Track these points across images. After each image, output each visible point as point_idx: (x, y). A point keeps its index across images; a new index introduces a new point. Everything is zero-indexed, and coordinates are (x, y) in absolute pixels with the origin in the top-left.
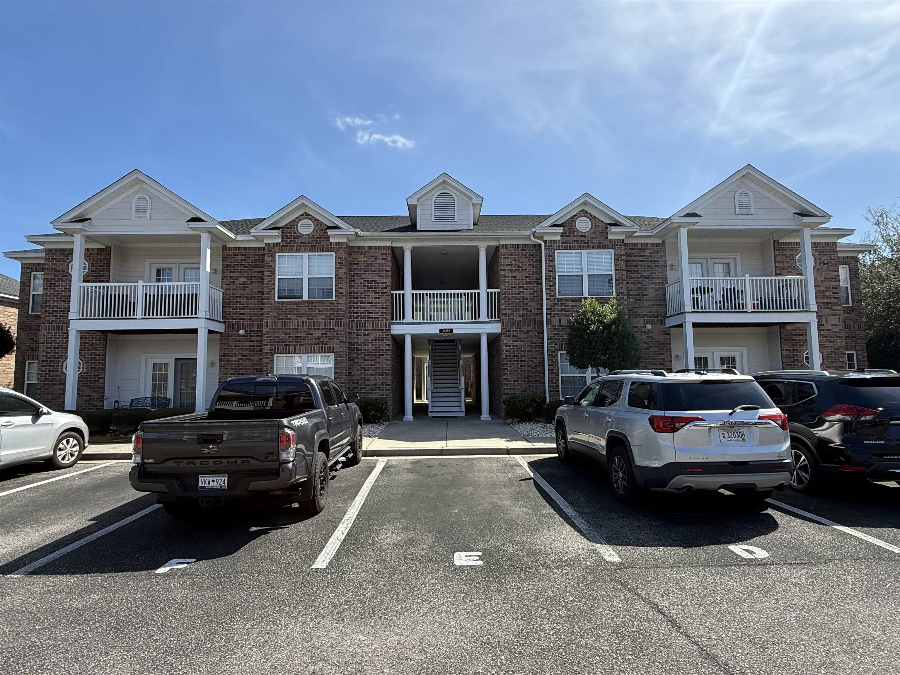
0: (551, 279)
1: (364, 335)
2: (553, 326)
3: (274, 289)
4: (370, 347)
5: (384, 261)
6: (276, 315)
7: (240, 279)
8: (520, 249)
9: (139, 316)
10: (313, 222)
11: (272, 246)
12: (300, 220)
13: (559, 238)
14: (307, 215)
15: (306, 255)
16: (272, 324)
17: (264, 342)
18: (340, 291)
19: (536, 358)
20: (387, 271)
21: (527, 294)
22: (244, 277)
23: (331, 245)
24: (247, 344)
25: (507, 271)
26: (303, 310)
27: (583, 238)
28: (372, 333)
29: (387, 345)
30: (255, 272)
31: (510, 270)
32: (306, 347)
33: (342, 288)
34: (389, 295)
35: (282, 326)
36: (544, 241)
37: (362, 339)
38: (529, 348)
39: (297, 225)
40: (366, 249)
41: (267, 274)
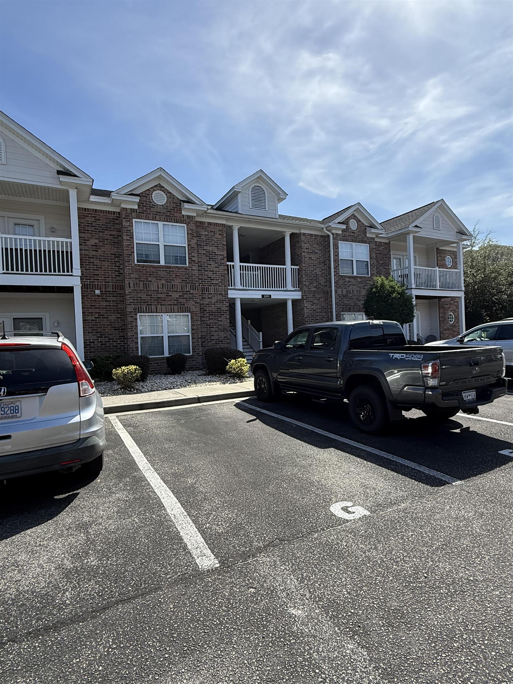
0: (336, 261)
1: (208, 298)
2: (338, 295)
3: (133, 252)
4: (213, 308)
5: (221, 236)
6: (137, 277)
7: (91, 240)
8: (313, 238)
10: (166, 194)
11: (129, 211)
12: (154, 191)
13: (341, 232)
14: (159, 187)
15: (160, 224)
16: (134, 285)
17: (128, 302)
18: (193, 259)
20: (224, 245)
21: (318, 271)
22: (96, 239)
23: (183, 218)
24: (104, 304)
25: (306, 253)
26: (162, 274)
27: (353, 234)
28: (214, 296)
29: (225, 307)
30: (107, 235)
32: (166, 307)
33: (194, 257)
34: (225, 266)
35: (144, 287)
36: (332, 233)
37: (206, 301)
38: (320, 310)
39: (152, 195)
40: (206, 225)
41: (125, 237)
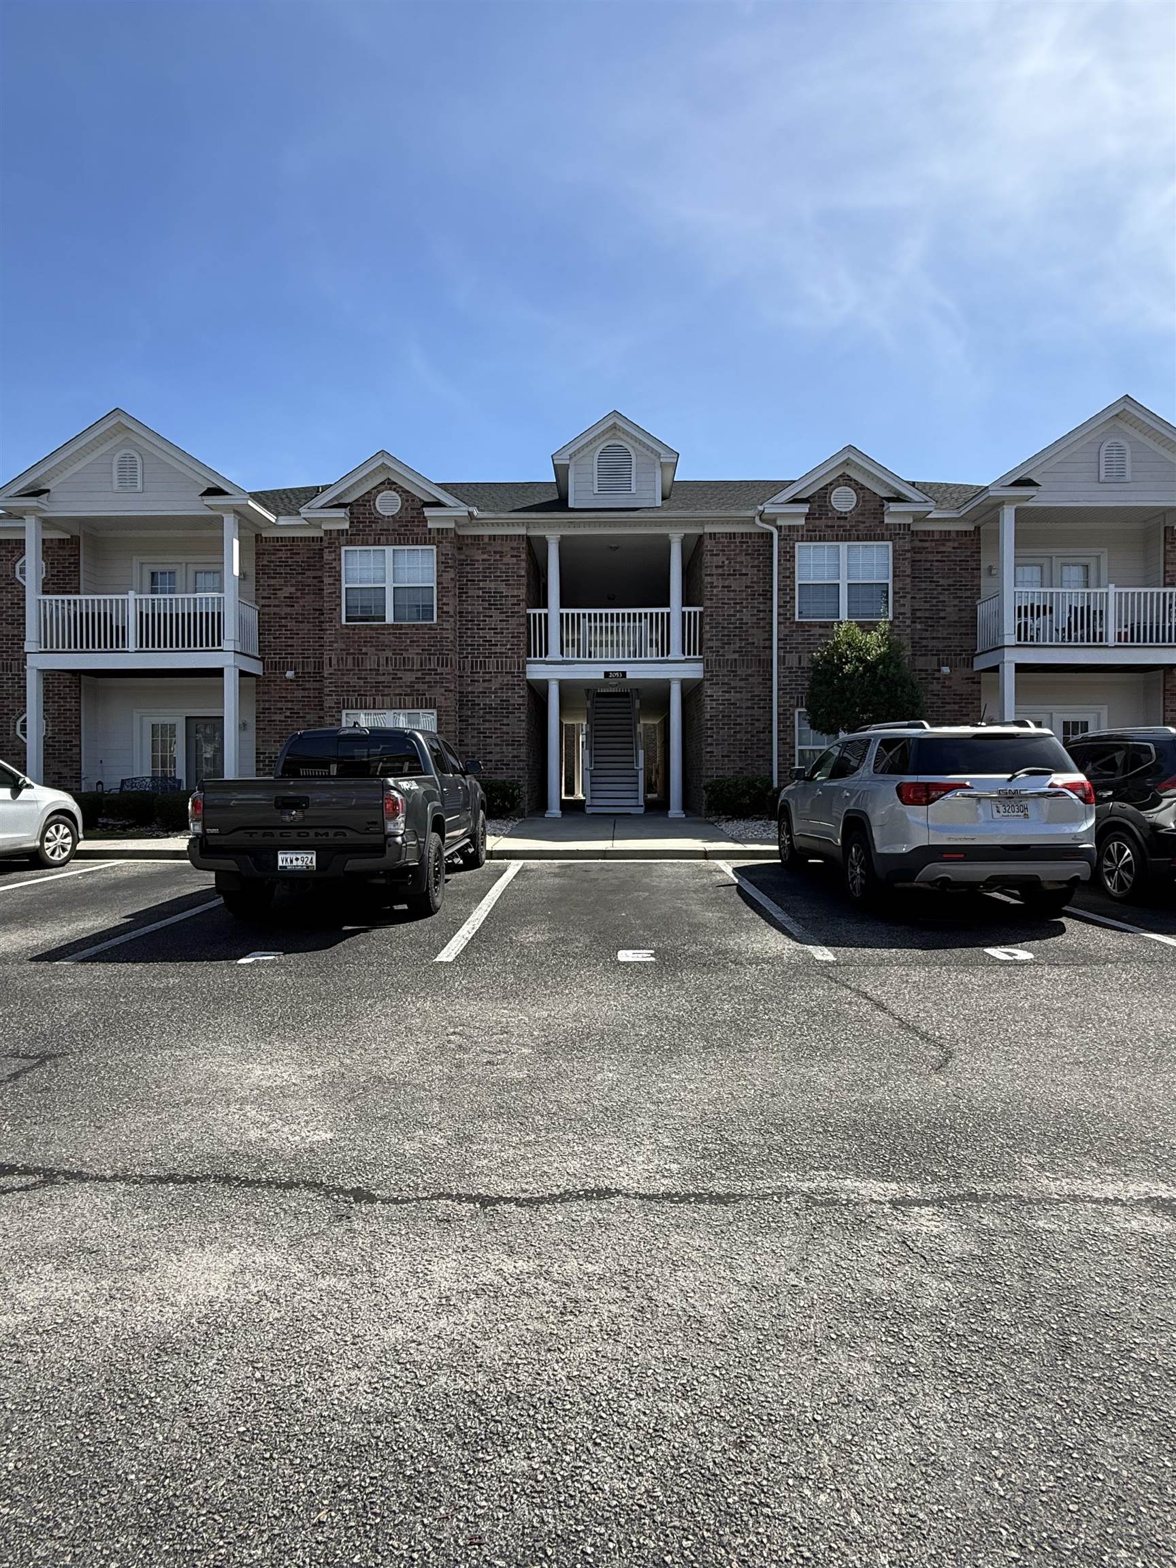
0: (787, 588)
1: (484, 681)
2: (788, 668)
3: (340, 605)
4: (493, 700)
5: (514, 560)
6: (344, 647)
7: (285, 588)
8: (737, 540)
9: (132, 648)
10: (400, 495)
11: (334, 535)
12: (379, 492)
13: (802, 522)
14: (390, 484)
15: (389, 550)
16: (338, 661)
17: (327, 690)
18: (445, 608)
19: (759, 720)
20: (520, 576)
21: (746, 616)
22: (292, 586)
23: (430, 534)
24: (299, 694)
25: (715, 577)
26: (387, 639)
27: (842, 522)
28: (497, 677)
29: (519, 697)
30: (309, 577)
31: (721, 575)
32: (391, 699)
33: (448, 604)
34: (523, 616)
35: (354, 665)
36: (777, 527)
37: (480, 687)
38: (749, 704)
39: (375, 500)
40: (486, 540)
41: (327, 580)
